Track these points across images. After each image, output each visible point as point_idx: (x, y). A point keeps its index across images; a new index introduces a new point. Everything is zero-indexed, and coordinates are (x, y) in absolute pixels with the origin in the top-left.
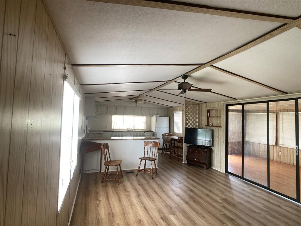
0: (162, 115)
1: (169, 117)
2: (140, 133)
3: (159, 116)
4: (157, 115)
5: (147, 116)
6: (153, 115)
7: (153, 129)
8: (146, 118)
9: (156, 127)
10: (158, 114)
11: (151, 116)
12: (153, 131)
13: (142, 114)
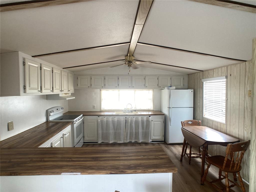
0: (179, 87)
1: (193, 90)
2: (142, 118)
3: (174, 88)
4: (171, 86)
5: (154, 90)
6: (164, 88)
7: (165, 111)
8: (153, 92)
9: (169, 108)
10: (173, 85)
11: (161, 88)
12: (164, 115)
13: (145, 87)
